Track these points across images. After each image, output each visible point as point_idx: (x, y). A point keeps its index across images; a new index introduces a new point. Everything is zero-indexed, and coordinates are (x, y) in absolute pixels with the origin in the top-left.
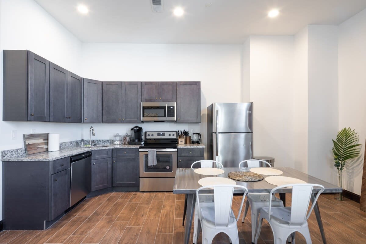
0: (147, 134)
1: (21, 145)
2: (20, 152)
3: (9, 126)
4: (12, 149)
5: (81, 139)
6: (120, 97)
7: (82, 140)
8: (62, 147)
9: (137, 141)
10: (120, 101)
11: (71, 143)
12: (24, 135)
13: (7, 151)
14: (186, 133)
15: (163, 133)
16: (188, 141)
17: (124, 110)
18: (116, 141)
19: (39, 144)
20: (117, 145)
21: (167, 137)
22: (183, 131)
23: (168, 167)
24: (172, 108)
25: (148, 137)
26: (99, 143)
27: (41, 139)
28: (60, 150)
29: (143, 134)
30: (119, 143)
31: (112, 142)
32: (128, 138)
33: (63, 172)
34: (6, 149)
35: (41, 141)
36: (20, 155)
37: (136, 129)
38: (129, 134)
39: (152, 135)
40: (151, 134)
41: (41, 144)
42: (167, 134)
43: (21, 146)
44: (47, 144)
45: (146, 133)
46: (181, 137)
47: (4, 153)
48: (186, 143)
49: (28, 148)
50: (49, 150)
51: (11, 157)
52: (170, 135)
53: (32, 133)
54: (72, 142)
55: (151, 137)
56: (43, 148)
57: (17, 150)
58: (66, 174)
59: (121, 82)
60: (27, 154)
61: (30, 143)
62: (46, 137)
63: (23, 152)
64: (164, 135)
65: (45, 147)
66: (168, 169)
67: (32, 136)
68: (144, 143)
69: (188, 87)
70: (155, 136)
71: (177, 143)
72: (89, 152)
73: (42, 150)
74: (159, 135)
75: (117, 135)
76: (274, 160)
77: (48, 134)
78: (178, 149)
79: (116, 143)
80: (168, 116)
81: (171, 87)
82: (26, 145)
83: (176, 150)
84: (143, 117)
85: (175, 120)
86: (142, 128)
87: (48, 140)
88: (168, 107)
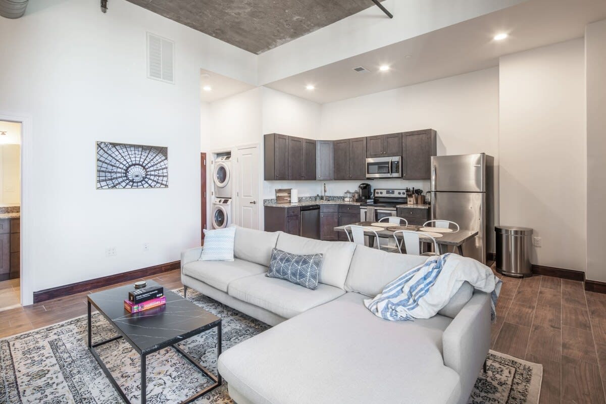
0: (376, 191)
3: (267, 184)
4: (269, 199)
5: (316, 195)
6: (348, 154)
7: (318, 195)
8: (300, 200)
9: (363, 198)
10: (348, 159)
11: (310, 197)
12: (276, 190)
14: (418, 192)
15: (392, 191)
16: (419, 201)
17: (351, 167)
18: (346, 197)
19: (284, 197)
20: (347, 201)
21: (396, 195)
22: (411, 189)
24: (396, 163)
25: (376, 195)
29: (372, 191)
30: (348, 200)
31: (343, 198)
32: (356, 196)
33: (294, 218)
35: (286, 194)
36: (274, 203)
37: (362, 186)
38: (358, 191)
39: (381, 193)
40: (379, 191)
41: (287, 197)
42: (396, 192)
43: (274, 197)
44: (290, 197)
46: (410, 196)
47: (265, 201)
48: (417, 203)
49: (278, 198)
51: (268, 204)
52: (399, 193)
53: (281, 188)
55: (380, 195)
57: (272, 200)
58: (297, 219)
59: (349, 139)
60: (277, 203)
61: (279, 196)
62: (289, 191)
63: (275, 201)
64: (393, 193)
65: (289, 199)
67: (280, 191)
68: (373, 200)
69: (415, 137)
70: (385, 194)
71: (407, 203)
72: (317, 205)
73: (287, 201)
74: (388, 192)
75: (348, 192)
76: (531, 232)
77: (290, 189)
78: (397, 208)
79: (347, 199)
80: (392, 173)
81: (396, 139)
82: (277, 197)
83: (395, 209)
84: (368, 173)
85: (400, 176)
86: (369, 185)
87: (290, 194)
88: (391, 162)
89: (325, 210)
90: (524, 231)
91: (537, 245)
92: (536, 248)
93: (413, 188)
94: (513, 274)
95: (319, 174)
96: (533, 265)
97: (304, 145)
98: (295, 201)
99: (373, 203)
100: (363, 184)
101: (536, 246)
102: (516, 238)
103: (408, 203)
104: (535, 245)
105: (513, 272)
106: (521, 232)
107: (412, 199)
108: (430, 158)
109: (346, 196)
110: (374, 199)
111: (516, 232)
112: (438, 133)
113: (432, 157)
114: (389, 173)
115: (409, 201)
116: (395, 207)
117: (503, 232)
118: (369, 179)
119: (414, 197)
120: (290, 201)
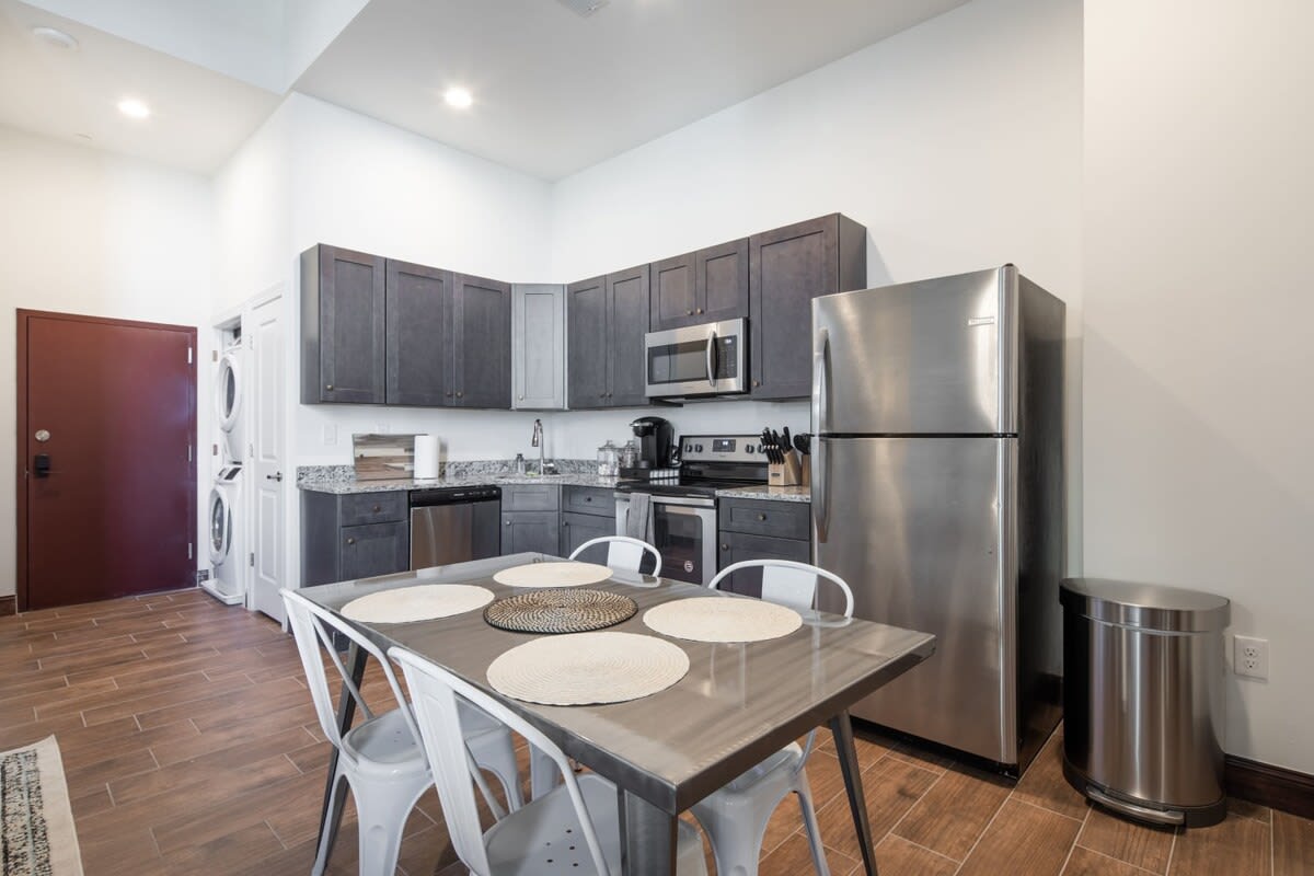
0: (687, 442)
1: (346, 457)
2: (341, 472)
3: (320, 417)
4: (322, 464)
7: (519, 456)
10: (602, 338)
12: (356, 437)
13: (308, 468)
14: (801, 443)
15: (729, 441)
16: (806, 475)
17: (611, 365)
18: (603, 463)
19: (393, 459)
21: (740, 455)
22: (781, 433)
23: (689, 566)
24: (728, 341)
25: (687, 456)
26: (582, 468)
27: (399, 447)
28: (440, 476)
29: (676, 443)
30: (606, 472)
31: (594, 465)
32: (628, 458)
33: (379, 529)
34: (306, 465)
35: (400, 452)
36: (342, 478)
37: (639, 425)
38: (632, 444)
39: (700, 449)
40: (693, 442)
41: (402, 459)
42: (741, 444)
43: (350, 461)
44: (411, 459)
45: (682, 438)
46: (776, 457)
47: (302, 473)
48: (800, 482)
49: (362, 463)
50: (416, 476)
51: (316, 482)
52: (748, 449)
53: (374, 432)
54: (506, 462)
55: (696, 457)
56: (402, 469)
57: (334, 468)
59: (605, 277)
60: (356, 479)
61: (365, 455)
62: (408, 442)
63: (347, 474)
64: (732, 447)
65: (408, 468)
66: (689, 570)
67: (372, 440)
68: (677, 473)
69: (787, 250)
70: (709, 455)
71: (765, 482)
72: (494, 487)
73: (402, 474)
74: (718, 447)
75: (610, 447)
76: (1222, 613)
77: (413, 436)
78: (717, 501)
79: (603, 470)
80: (716, 377)
81: (732, 261)
82: (356, 460)
83: (710, 502)
84: (651, 382)
85: (741, 389)
86: (667, 423)
87: (412, 450)
88: (715, 340)
89: (518, 504)
90: (1190, 613)
91: (1251, 672)
92: (1241, 683)
93: (786, 430)
94: (1137, 810)
95: (521, 390)
96: (1227, 756)
97: (458, 293)
98: (425, 473)
99: (677, 482)
100: (642, 420)
101: (1245, 677)
102: (1151, 644)
103: (771, 481)
104: (1241, 669)
105: (1138, 795)
106: (1177, 614)
107: (780, 469)
108: (810, 304)
109: (602, 459)
110: (681, 469)
111: (1152, 616)
112: (868, 230)
113: (815, 301)
114: (707, 378)
115: (774, 475)
116: (711, 496)
117: (1096, 614)
118: (659, 401)
119: (788, 463)
120: (412, 472)
